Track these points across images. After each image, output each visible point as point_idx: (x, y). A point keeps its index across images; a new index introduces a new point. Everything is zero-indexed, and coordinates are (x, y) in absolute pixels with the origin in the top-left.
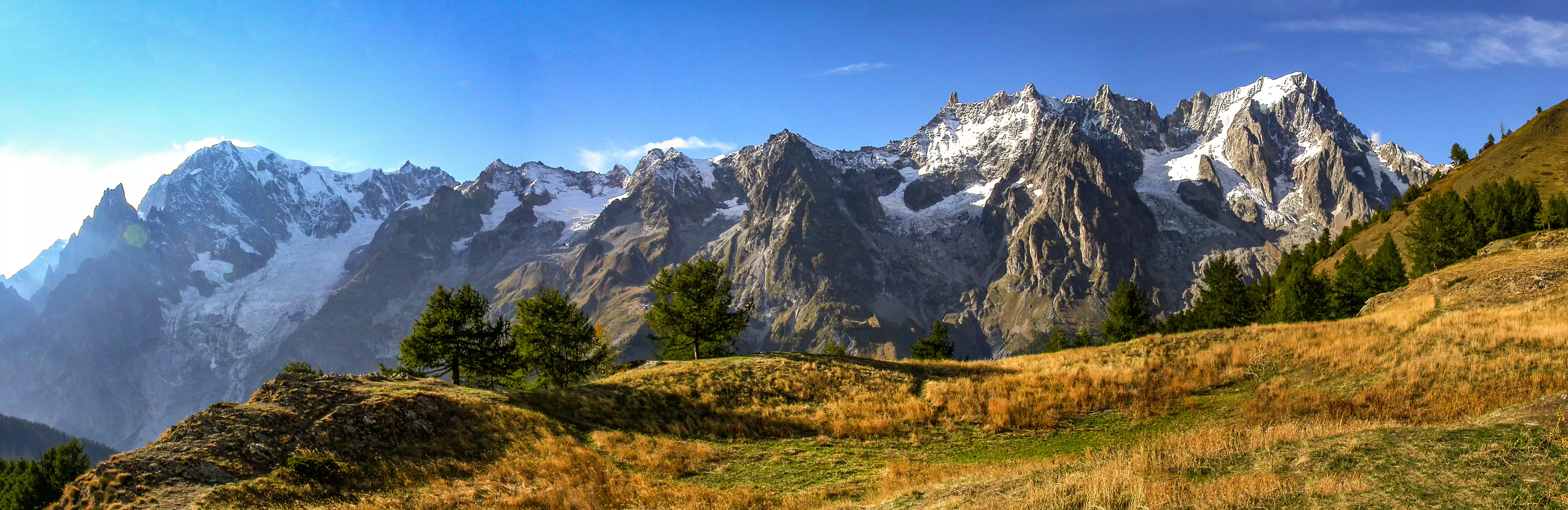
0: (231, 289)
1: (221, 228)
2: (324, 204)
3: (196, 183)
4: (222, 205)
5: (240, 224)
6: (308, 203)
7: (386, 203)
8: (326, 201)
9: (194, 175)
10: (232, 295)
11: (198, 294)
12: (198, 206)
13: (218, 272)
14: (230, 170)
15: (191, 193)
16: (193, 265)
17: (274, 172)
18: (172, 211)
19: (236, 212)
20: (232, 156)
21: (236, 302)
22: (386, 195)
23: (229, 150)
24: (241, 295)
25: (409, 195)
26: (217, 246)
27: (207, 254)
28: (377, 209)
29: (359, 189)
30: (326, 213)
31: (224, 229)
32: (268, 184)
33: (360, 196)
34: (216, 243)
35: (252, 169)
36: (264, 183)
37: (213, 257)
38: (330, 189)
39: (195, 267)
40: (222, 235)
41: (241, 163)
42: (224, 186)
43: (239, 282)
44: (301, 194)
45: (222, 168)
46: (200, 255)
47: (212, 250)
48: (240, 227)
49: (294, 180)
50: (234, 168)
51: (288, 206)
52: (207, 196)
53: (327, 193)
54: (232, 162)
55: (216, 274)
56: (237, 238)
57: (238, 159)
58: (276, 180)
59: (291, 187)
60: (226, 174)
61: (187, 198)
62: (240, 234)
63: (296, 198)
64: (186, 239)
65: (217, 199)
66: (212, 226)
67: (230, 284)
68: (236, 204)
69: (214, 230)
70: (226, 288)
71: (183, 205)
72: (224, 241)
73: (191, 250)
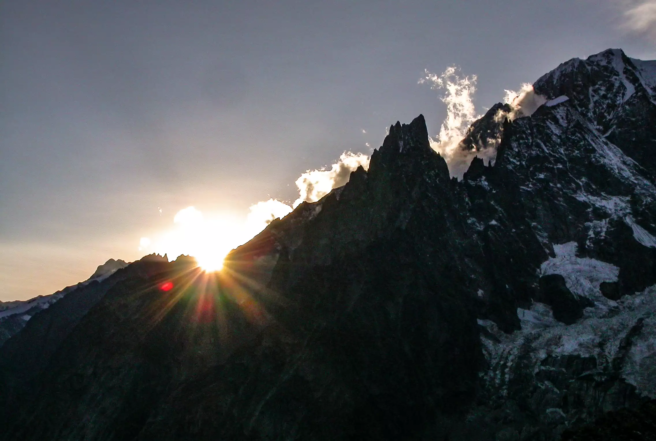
0: (613, 312)
1: (599, 203)
3: (556, 121)
4: (602, 161)
5: (634, 196)
9: (554, 107)
10: (615, 321)
11: (550, 319)
12: (558, 160)
13: (592, 280)
14: (620, 101)
15: (547, 138)
16: (544, 265)
18: (510, 167)
19: (627, 173)
20: (623, 76)
21: (623, 335)
23: (618, 66)
24: (632, 323)
26: (591, 233)
27: (573, 246)
31: (604, 203)
34: (588, 228)
37: (582, 252)
39: (547, 268)
40: (600, 214)
41: (639, 88)
42: (607, 128)
43: (628, 299)
45: (605, 97)
46: (557, 248)
47: (581, 239)
48: (635, 202)
50: (627, 98)
52: (575, 144)
54: (622, 86)
55: (587, 284)
56: (628, 220)
57: (635, 80)
60: (612, 107)
61: (538, 146)
62: (635, 213)
64: (534, 217)
65: (594, 151)
66: (582, 197)
67: (613, 303)
68: (629, 160)
69: (585, 205)
70: (605, 309)
71: (532, 160)
72: (603, 225)
73: (543, 238)
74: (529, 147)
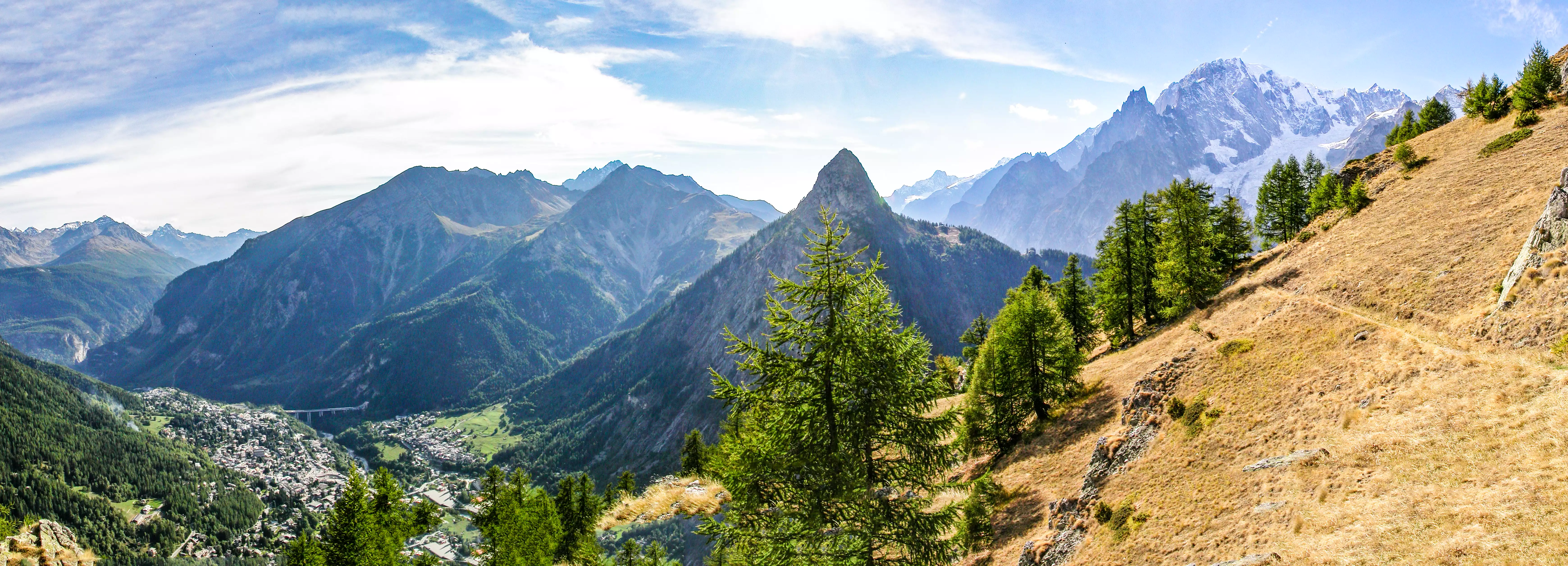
0: (1235, 169)
1: (1229, 122)
2: (1310, 111)
4: (1232, 105)
5: (1244, 120)
6: (1297, 110)
7: (1357, 113)
8: (1311, 109)
10: (1237, 173)
11: (1209, 172)
12: (1213, 103)
13: (1226, 156)
14: (1238, 80)
17: (1272, 84)
19: (1242, 111)
20: (1241, 70)
21: (1241, 179)
22: (1357, 108)
23: (1238, 64)
24: (1245, 174)
25: (1375, 109)
26: (1226, 136)
27: (1218, 140)
28: (1350, 118)
29: (1337, 102)
30: (1310, 118)
31: (1232, 123)
32: (1267, 93)
33: (1338, 107)
34: (1225, 134)
35: (1256, 80)
36: (1264, 91)
37: (1222, 143)
38: (1314, 100)
39: (1207, 150)
40: (1230, 128)
41: (1246, 75)
42: (1233, 91)
43: (1241, 164)
44: (1291, 102)
45: (1233, 77)
46: (1212, 142)
47: (1222, 139)
48: (1245, 123)
49: (1287, 91)
50: (1241, 79)
51: (1281, 110)
52: (1220, 96)
53: (1312, 103)
54: (1240, 74)
55: (1224, 158)
56: (1242, 131)
57: (1245, 72)
58: (1273, 90)
59: (1284, 96)
60: (1235, 82)
62: (1245, 128)
63: (1288, 105)
64: (1202, 127)
65: (1228, 100)
66: (1223, 120)
67: (1235, 166)
68: (1243, 106)
69: (1224, 124)
70: (1232, 169)
71: (1192, 106)
72: (1231, 133)
73: (1205, 137)
74: (1190, 100)
